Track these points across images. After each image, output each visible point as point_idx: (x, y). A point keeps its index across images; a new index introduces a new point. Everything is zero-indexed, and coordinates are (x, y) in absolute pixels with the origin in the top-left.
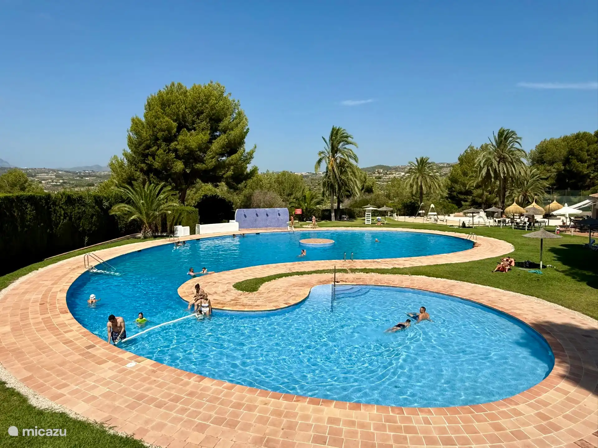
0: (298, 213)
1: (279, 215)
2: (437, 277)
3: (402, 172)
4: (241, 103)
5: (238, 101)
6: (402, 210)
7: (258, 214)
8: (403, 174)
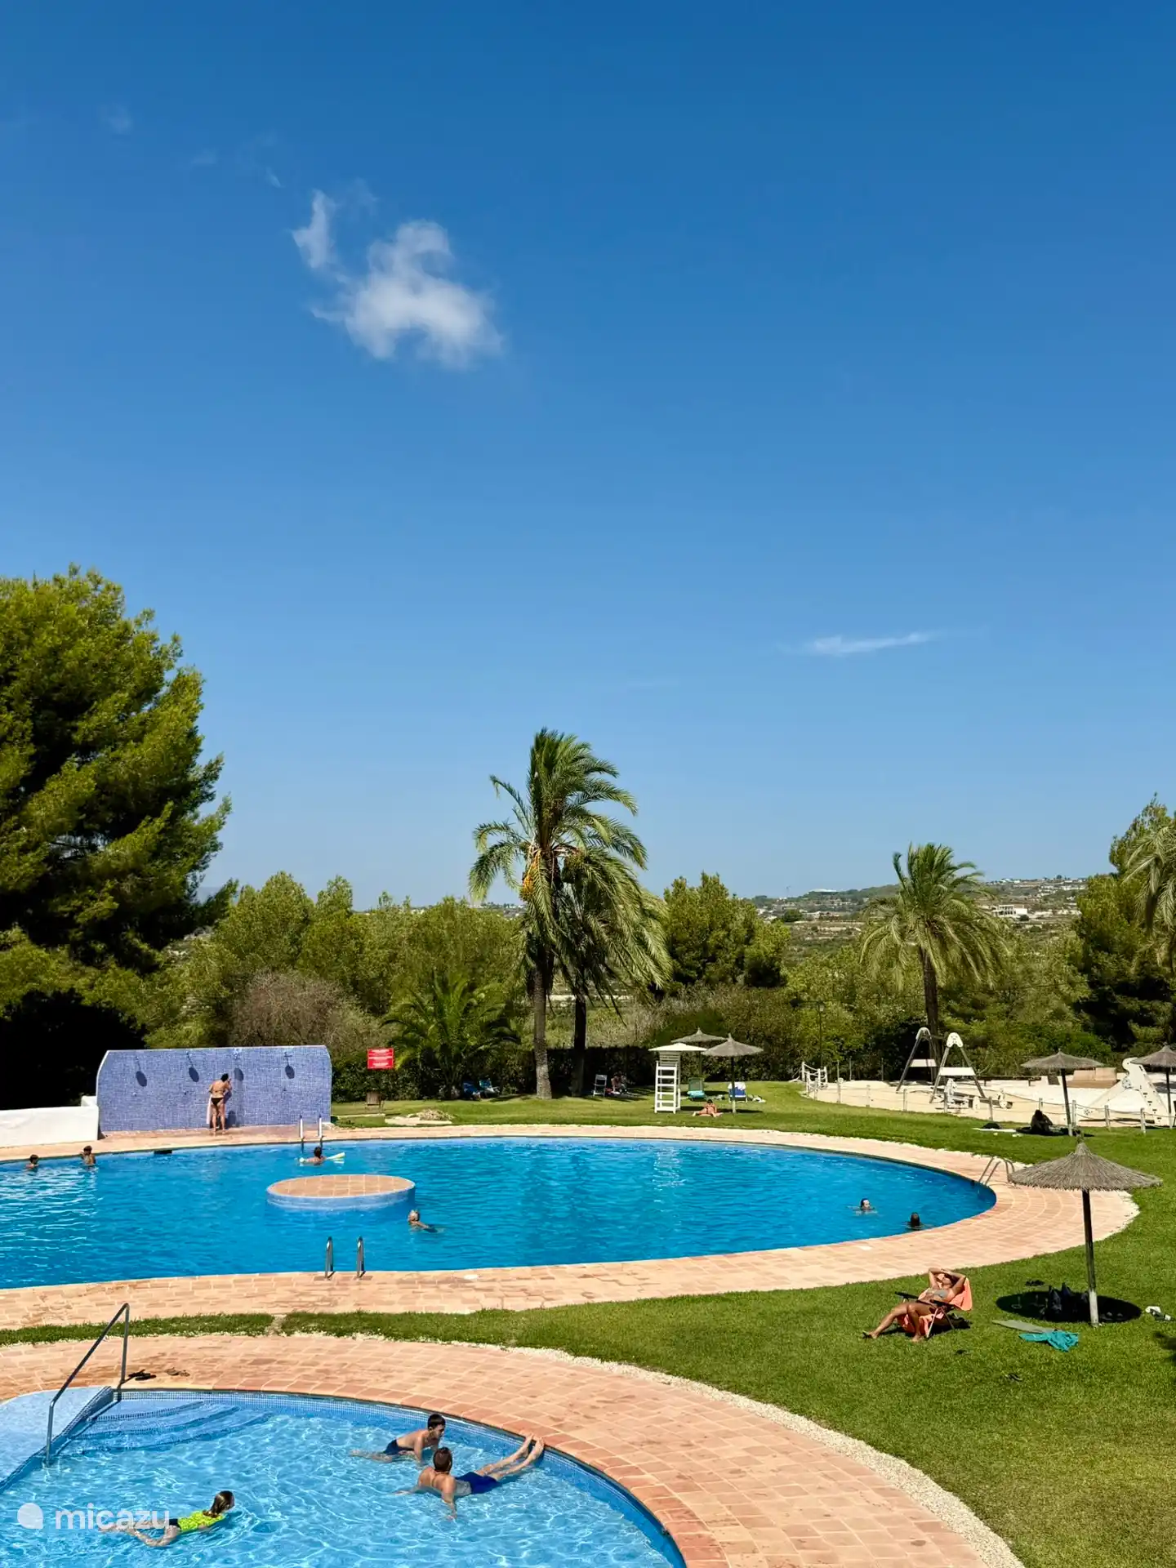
0: (377, 1065)
1: (290, 1072)
2: (604, 1358)
3: (1018, 903)
4: (184, 645)
5: (175, 640)
6: (866, 1056)
7: (200, 1071)
8: (1023, 911)
